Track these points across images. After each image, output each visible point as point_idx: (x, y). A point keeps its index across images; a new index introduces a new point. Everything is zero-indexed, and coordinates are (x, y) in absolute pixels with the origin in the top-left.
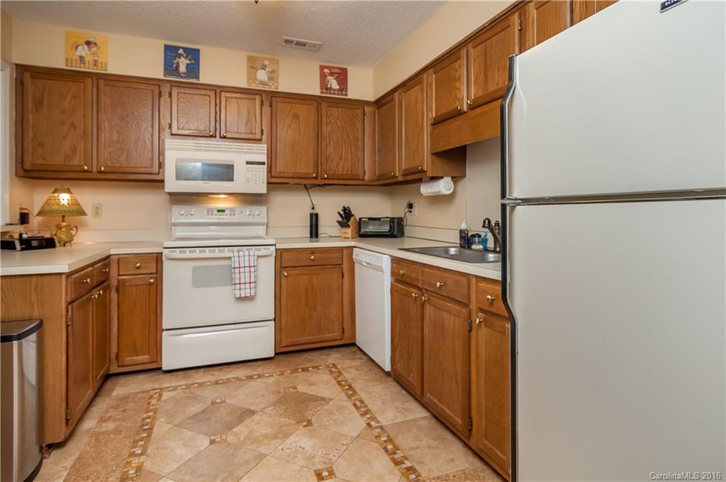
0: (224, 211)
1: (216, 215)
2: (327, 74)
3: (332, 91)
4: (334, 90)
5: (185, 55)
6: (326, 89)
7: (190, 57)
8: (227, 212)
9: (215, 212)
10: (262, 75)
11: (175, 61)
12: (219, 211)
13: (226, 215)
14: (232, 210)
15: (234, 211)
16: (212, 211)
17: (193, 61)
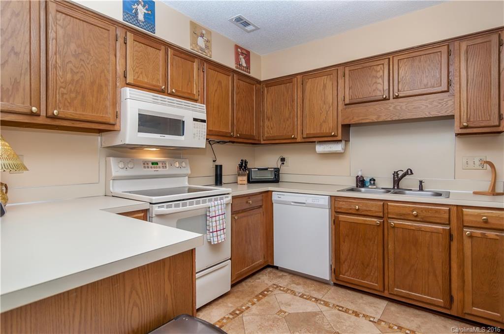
0: (157, 163)
1: (151, 167)
2: (240, 53)
3: (242, 68)
4: (244, 67)
5: (143, 3)
6: (239, 65)
7: (147, 7)
8: (160, 165)
9: (150, 165)
10: (201, 42)
11: (134, 7)
12: (153, 164)
13: (160, 167)
14: (164, 163)
15: (165, 164)
16: (147, 164)
17: (150, 12)
